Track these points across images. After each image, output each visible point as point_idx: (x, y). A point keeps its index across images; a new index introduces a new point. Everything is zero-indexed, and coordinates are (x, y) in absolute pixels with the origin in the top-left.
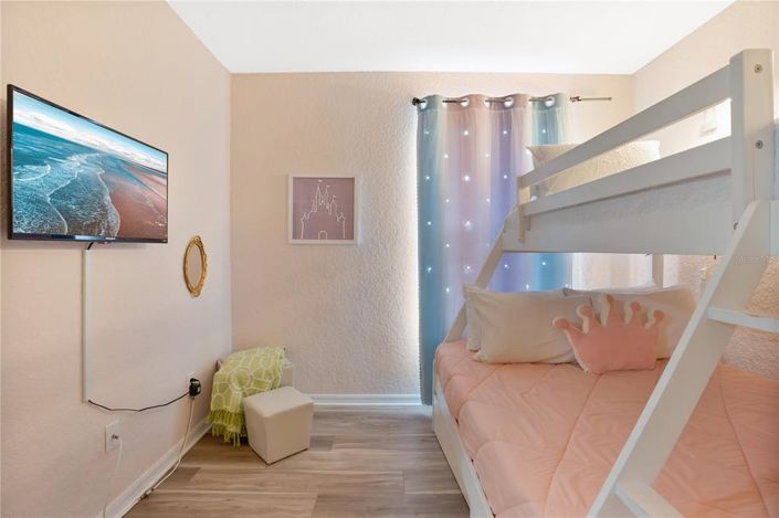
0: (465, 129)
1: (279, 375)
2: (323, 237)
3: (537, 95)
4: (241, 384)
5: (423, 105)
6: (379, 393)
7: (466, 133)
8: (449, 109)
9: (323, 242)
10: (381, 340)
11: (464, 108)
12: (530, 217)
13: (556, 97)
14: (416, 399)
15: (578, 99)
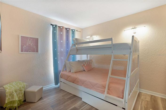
0: (61, 32)
1: (25, 87)
2: (30, 52)
3: (72, 29)
4: (16, 92)
5: (54, 26)
6: (45, 86)
7: (61, 33)
8: (58, 28)
9: (30, 53)
10: (45, 74)
11: (61, 28)
12: (78, 49)
13: (74, 30)
14: (54, 85)
15: (77, 31)
